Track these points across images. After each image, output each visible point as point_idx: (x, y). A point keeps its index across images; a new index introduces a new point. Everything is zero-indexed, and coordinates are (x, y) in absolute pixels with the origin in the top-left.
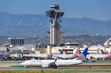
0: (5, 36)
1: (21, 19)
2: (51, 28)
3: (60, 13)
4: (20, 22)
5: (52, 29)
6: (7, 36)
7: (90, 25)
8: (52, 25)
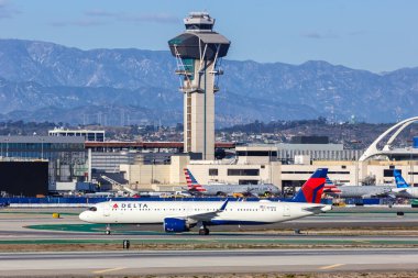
0: (43, 121)
1: (101, 66)
2: (186, 96)
3: (217, 44)
4: (95, 76)
5: (189, 100)
6: (50, 121)
7: (331, 88)
8: (189, 87)
